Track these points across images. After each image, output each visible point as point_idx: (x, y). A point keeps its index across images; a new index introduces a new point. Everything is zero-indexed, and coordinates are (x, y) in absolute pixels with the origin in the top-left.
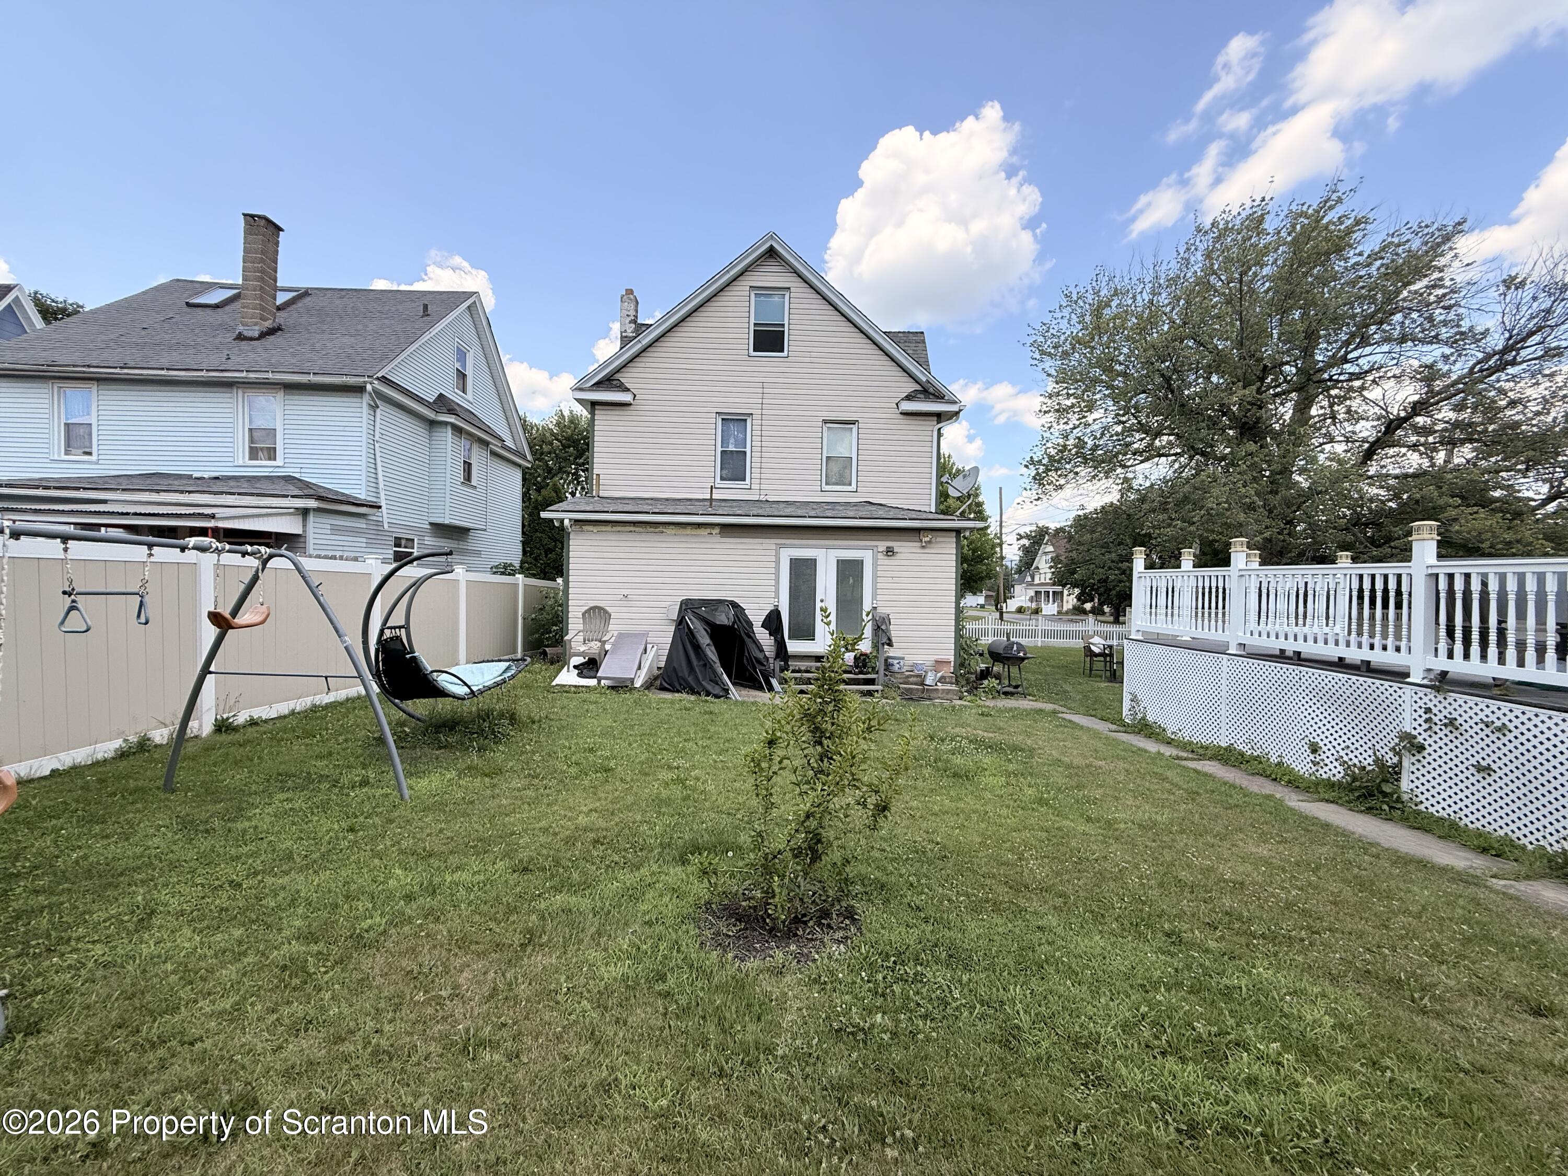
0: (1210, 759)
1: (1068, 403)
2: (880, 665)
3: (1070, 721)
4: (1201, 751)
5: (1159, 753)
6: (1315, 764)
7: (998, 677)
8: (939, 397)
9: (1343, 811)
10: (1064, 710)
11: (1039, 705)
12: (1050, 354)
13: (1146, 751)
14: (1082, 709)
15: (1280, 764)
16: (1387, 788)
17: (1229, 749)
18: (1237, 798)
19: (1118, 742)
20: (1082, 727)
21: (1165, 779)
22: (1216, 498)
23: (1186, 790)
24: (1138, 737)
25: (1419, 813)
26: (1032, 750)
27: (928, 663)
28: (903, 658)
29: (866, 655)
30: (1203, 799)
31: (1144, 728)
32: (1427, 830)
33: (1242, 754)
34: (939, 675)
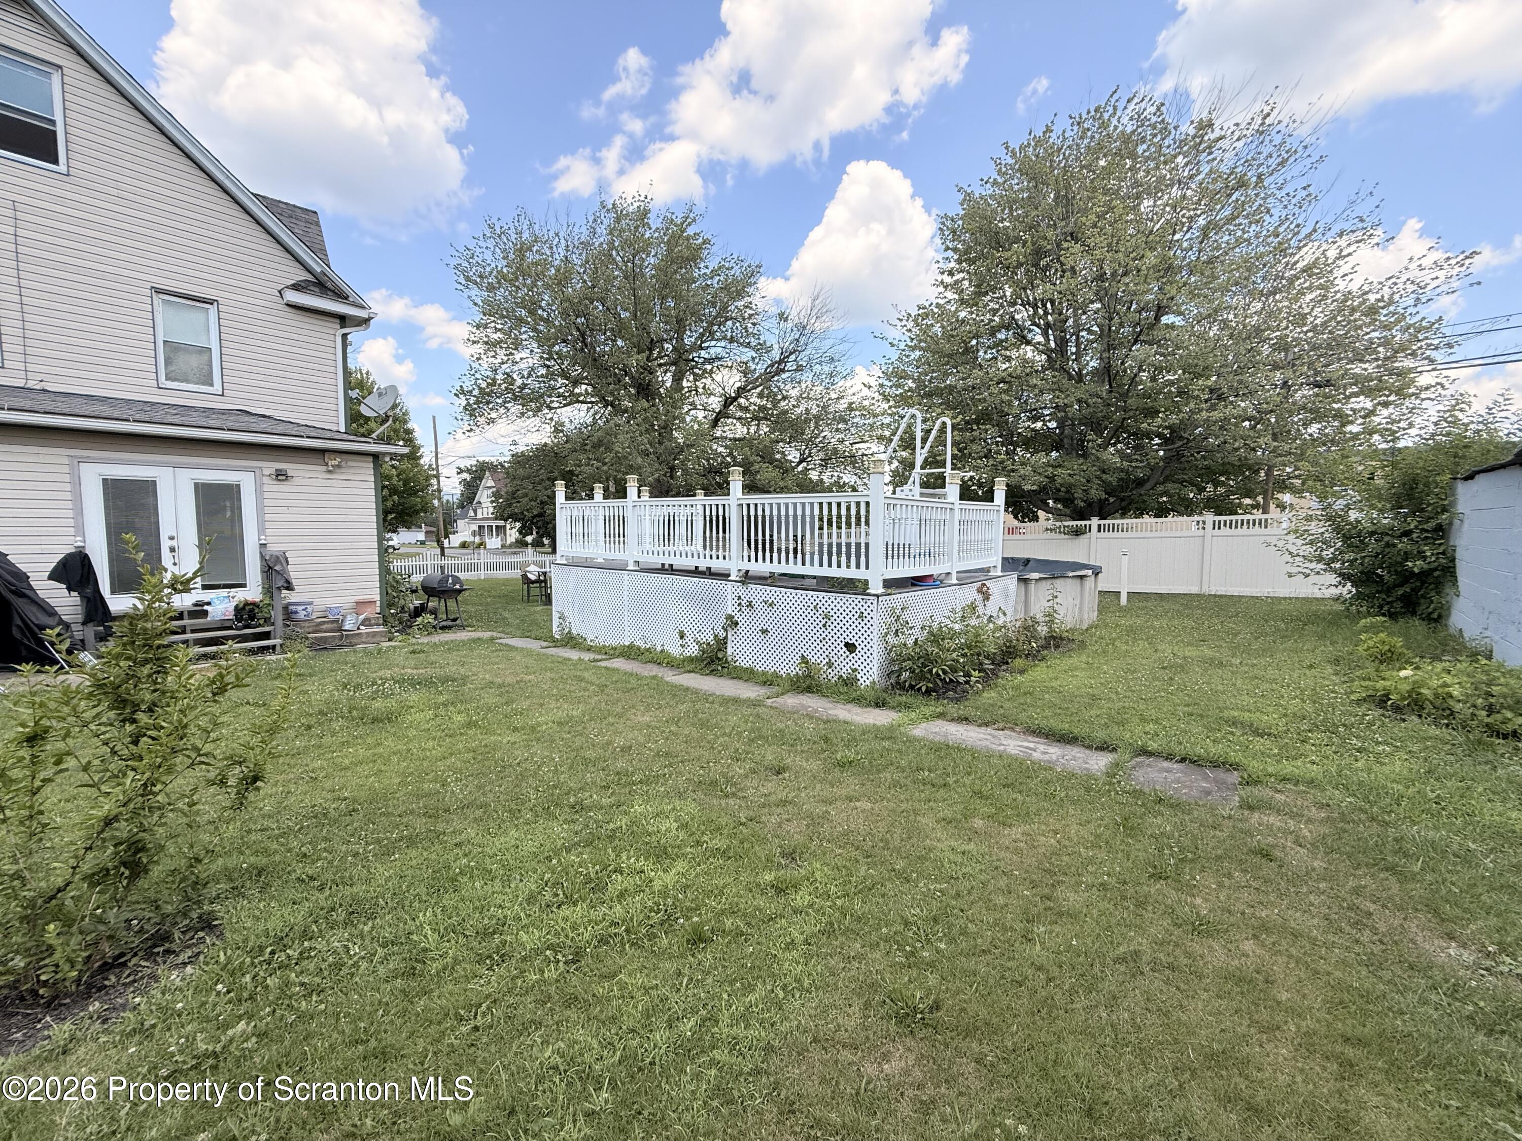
0: (618, 656)
1: (495, 336)
2: (278, 616)
3: (506, 645)
4: (612, 652)
5: (580, 659)
6: (682, 646)
7: (434, 612)
8: (340, 295)
9: (698, 676)
10: (502, 635)
11: (479, 634)
12: (476, 283)
13: (570, 660)
14: (519, 633)
15: (662, 651)
16: (720, 655)
17: (631, 646)
18: (634, 682)
19: (547, 656)
20: (517, 648)
21: (582, 679)
22: (621, 444)
23: (598, 686)
24: (565, 649)
25: (736, 667)
26: (464, 680)
27: (346, 606)
28: (311, 603)
29: (254, 604)
30: (610, 690)
31: (571, 641)
32: (739, 678)
33: (639, 649)
34: (362, 617)
